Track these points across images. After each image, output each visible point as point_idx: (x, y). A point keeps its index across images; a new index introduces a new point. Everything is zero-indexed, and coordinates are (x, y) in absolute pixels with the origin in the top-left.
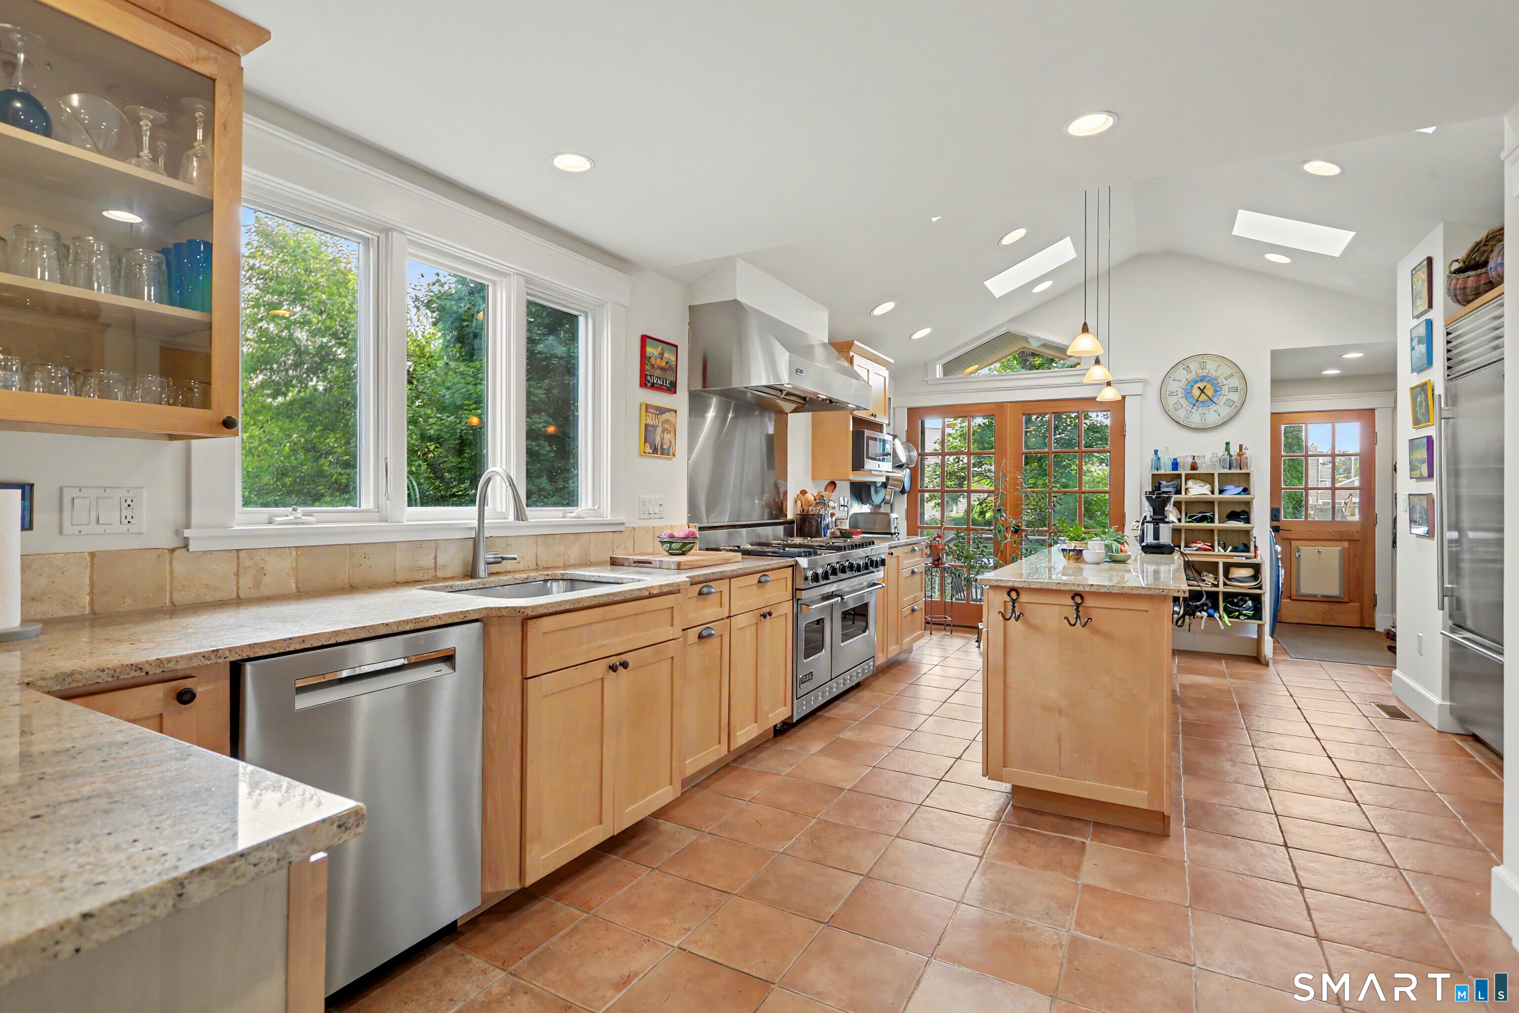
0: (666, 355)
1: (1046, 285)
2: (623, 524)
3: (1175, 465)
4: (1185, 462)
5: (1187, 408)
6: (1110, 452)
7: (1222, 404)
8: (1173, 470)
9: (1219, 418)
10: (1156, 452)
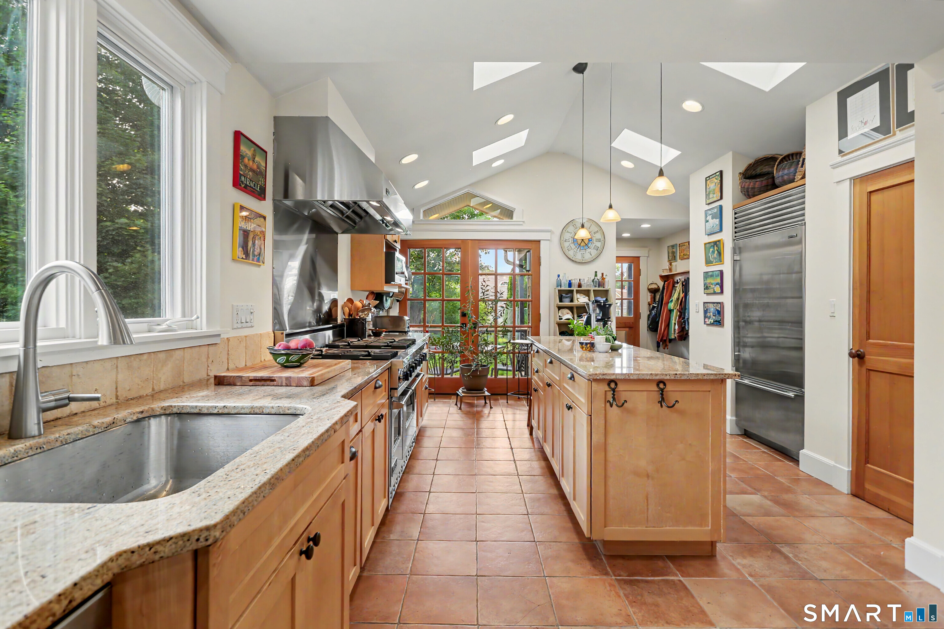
0: (257, 159)
1: (500, 162)
2: (219, 335)
3: (570, 285)
4: (575, 282)
5: (575, 250)
6: (532, 275)
7: (592, 248)
8: (569, 287)
9: (591, 256)
10: (559, 276)
